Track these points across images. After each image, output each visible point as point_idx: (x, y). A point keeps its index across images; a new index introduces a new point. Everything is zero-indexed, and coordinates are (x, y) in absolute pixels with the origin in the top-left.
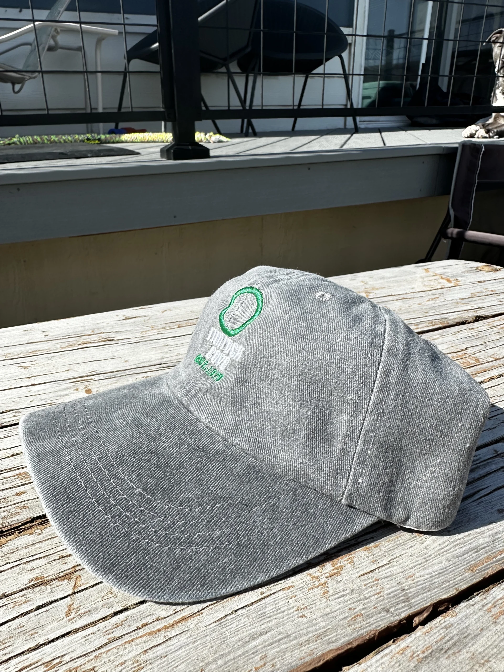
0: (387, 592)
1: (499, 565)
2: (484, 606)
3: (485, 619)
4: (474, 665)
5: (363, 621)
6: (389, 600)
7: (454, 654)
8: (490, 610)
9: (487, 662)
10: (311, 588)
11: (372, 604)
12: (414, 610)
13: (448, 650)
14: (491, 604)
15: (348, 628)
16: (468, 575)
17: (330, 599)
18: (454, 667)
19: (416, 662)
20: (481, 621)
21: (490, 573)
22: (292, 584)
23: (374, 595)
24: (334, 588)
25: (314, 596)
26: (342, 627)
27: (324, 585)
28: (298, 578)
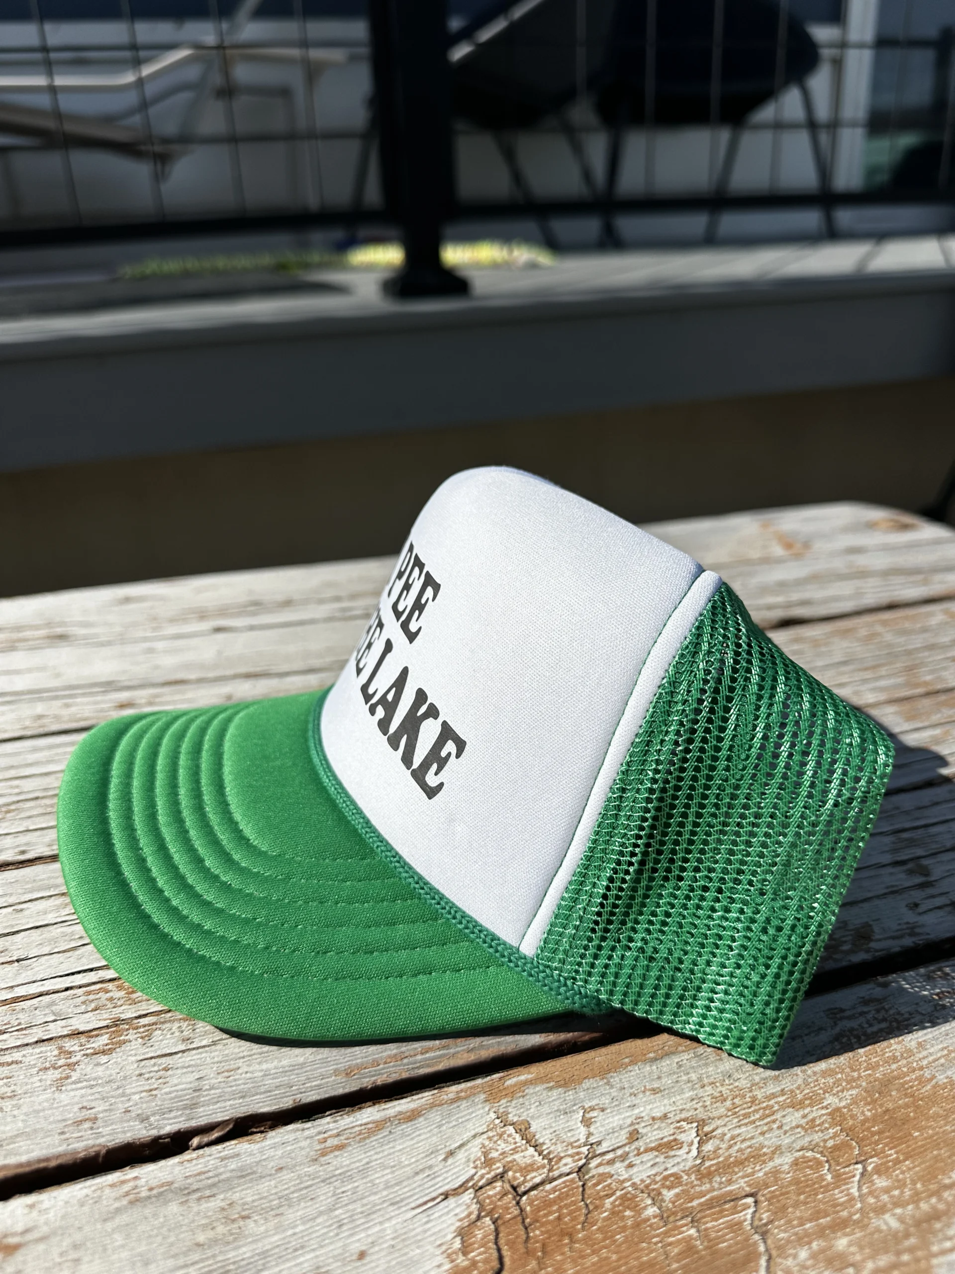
0: (167, 1090)
1: (408, 1070)
2: (319, 1133)
3: (303, 1153)
4: (218, 1220)
5: (92, 1128)
6: (159, 1103)
7: (199, 1199)
8: (325, 1140)
9: (244, 1218)
10: (46, 1069)
11: (126, 1106)
12: (193, 1124)
13: (194, 1191)
14: (335, 1132)
15: (57, 1136)
16: (334, 1081)
17: (63, 1088)
18: (181, 1218)
19: (125, 1202)
20: (293, 1155)
21: (379, 1083)
22: (20, 1059)
23: (142, 1092)
24: (84, 1073)
25: (40, 1081)
26: (48, 1133)
27: (71, 1066)
28: (38, 1050)
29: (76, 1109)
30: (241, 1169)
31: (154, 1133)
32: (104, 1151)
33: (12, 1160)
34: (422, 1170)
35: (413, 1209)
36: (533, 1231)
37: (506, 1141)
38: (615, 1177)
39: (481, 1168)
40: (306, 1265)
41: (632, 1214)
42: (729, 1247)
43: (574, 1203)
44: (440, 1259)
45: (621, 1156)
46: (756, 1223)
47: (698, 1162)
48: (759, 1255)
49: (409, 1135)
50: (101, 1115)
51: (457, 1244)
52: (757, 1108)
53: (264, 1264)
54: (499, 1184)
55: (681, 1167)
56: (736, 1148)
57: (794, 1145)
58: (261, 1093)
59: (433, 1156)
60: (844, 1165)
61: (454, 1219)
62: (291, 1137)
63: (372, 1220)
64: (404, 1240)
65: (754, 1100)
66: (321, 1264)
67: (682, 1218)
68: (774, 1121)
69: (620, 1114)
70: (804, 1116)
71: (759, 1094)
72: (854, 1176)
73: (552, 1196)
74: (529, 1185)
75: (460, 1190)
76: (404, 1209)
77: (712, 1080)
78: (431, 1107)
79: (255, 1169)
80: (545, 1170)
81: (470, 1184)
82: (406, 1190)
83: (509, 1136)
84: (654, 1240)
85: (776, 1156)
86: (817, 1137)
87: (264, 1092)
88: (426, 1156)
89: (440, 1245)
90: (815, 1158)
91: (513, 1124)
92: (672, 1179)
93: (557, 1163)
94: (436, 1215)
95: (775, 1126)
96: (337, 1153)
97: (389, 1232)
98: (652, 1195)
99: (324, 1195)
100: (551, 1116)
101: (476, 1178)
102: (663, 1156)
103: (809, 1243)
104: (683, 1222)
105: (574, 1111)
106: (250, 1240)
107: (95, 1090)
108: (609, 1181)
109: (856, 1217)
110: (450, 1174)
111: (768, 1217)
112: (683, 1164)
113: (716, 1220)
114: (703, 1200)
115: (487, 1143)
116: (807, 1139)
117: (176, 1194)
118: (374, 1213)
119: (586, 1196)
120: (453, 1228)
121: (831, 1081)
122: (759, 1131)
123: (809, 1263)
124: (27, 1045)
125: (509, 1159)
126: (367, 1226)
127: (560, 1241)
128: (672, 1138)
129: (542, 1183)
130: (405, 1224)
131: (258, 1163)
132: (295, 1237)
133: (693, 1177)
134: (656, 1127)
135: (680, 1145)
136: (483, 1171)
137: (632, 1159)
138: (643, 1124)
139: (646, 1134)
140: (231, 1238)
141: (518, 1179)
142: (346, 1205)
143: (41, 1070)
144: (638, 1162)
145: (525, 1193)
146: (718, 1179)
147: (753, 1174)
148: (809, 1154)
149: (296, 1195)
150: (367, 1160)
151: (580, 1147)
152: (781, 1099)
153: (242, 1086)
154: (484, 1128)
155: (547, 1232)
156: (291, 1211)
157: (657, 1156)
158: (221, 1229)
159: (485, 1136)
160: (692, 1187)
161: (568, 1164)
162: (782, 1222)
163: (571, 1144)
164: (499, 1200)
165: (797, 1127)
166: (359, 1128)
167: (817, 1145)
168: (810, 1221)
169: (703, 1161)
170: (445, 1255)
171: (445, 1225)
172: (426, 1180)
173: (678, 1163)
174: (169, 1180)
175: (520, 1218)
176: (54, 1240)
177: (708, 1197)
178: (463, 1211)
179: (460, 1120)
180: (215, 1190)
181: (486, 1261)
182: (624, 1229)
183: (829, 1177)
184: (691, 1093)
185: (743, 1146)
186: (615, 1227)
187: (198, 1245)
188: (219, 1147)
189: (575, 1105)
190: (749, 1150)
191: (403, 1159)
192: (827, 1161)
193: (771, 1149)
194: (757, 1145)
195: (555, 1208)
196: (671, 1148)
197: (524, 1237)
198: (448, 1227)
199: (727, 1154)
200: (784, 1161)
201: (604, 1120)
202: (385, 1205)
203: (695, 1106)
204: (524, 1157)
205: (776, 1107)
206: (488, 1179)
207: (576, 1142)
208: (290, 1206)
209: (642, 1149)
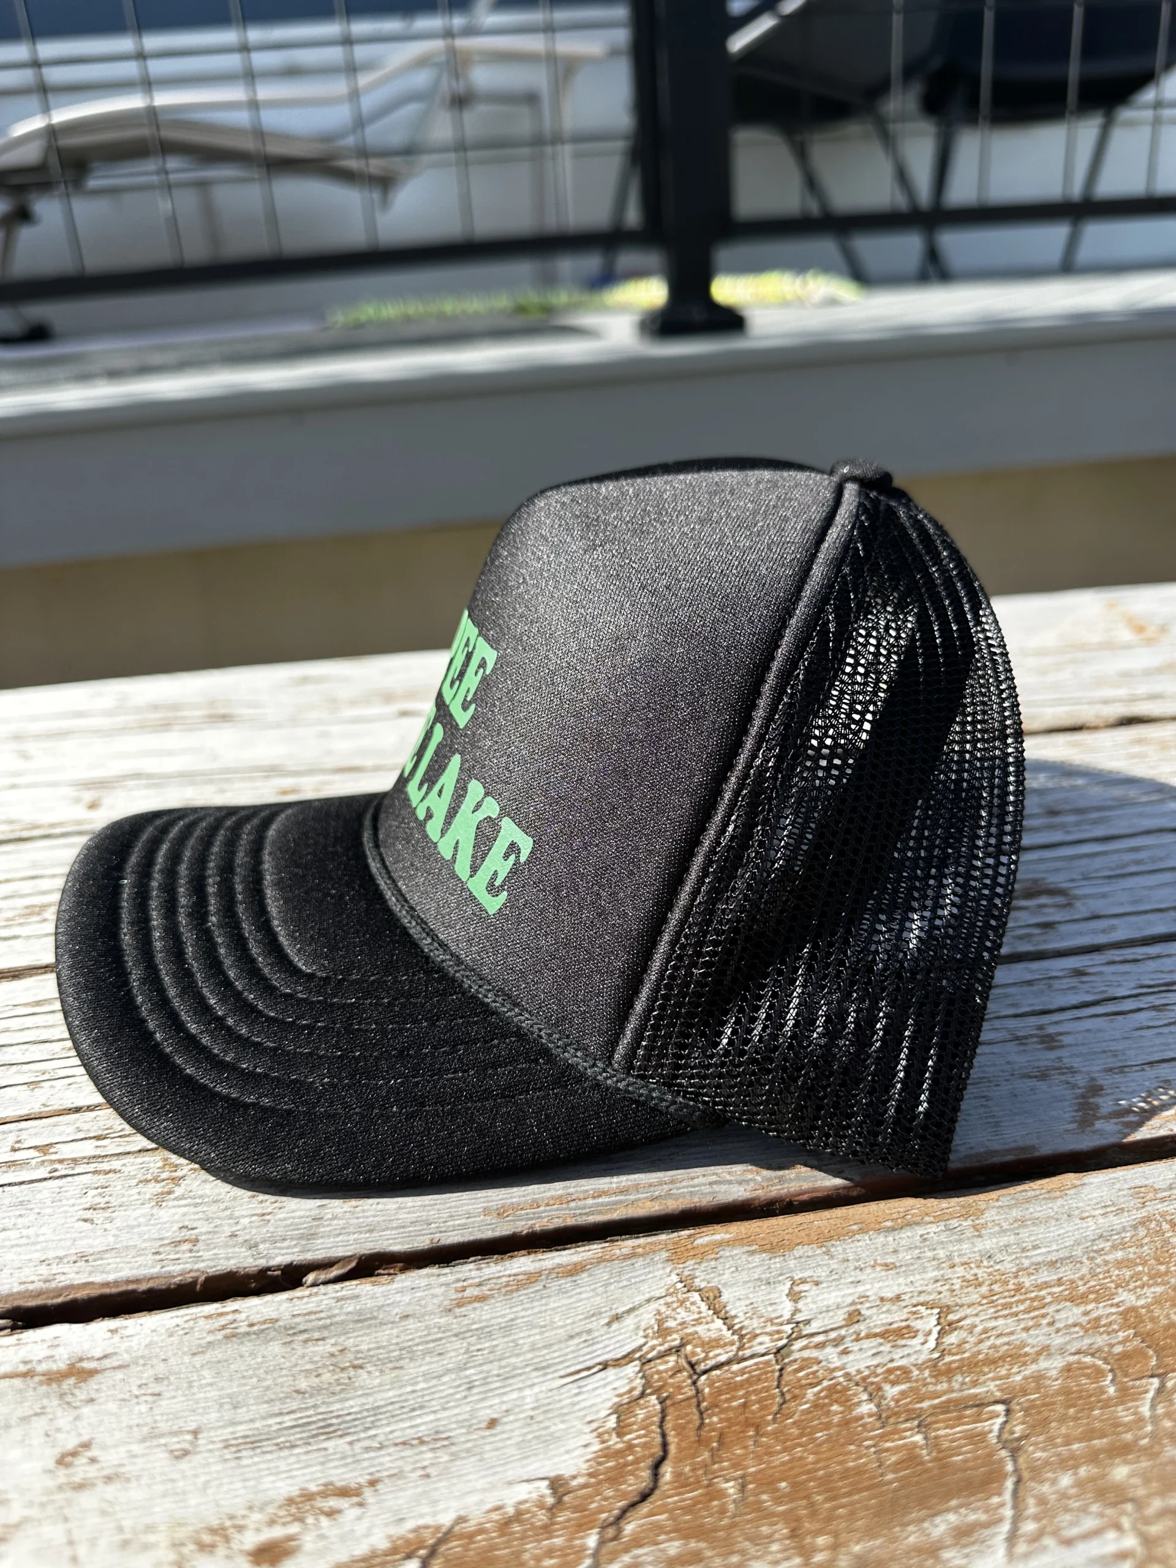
0: (282, 1216)
1: (575, 1216)
2: (458, 1281)
3: (435, 1301)
4: (325, 1366)
5: (191, 1251)
6: (271, 1230)
7: (306, 1341)
8: (464, 1289)
9: (355, 1367)
10: (147, 1181)
11: (234, 1229)
12: (309, 1257)
13: (301, 1332)
14: (477, 1280)
15: (150, 1256)
16: (482, 1221)
17: (164, 1204)
18: (282, 1360)
19: (220, 1336)
20: (423, 1302)
21: (537, 1228)
22: (119, 1168)
23: (253, 1215)
24: (189, 1189)
25: (139, 1193)
26: (141, 1252)
27: (176, 1181)
28: (139, 1160)
29: (176, 1227)
30: (360, 1313)
31: (262, 1263)
32: (202, 1279)
33: (98, 1278)
34: (579, 1334)
35: (562, 1377)
36: (710, 1416)
37: (688, 1310)
38: (823, 1364)
39: (653, 1338)
40: (423, 1428)
41: (841, 1409)
42: (965, 1461)
43: (767, 1389)
44: (589, 1438)
45: (834, 1340)
46: (1006, 1436)
47: (936, 1355)
48: (1005, 1476)
49: (566, 1292)
50: (203, 1237)
51: (612, 1422)
52: (1022, 1297)
53: (373, 1422)
54: (673, 1358)
55: (912, 1359)
56: (988, 1343)
57: (1068, 1347)
58: (393, 1229)
59: (594, 1319)
60: (1134, 1377)
61: (611, 1394)
62: (423, 1282)
63: (510, 1385)
64: (545, 1412)
65: (1019, 1288)
66: (441, 1429)
67: (907, 1420)
68: (1044, 1316)
69: (839, 1290)
70: (1086, 1313)
71: (1027, 1282)
72: (1146, 1392)
73: (738, 1379)
74: (710, 1363)
75: (623, 1362)
76: (550, 1376)
77: (965, 1259)
78: (599, 1262)
79: (375, 1314)
80: (734, 1348)
81: (637, 1355)
82: (556, 1354)
83: (693, 1303)
84: (867, 1443)
85: (1042, 1358)
86: (1100, 1341)
87: (397, 1228)
88: (586, 1318)
89: (590, 1422)
90: (1094, 1365)
91: (700, 1290)
92: (898, 1373)
93: (750, 1340)
94: (590, 1387)
95: (1044, 1322)
96: (476, 1305)
97: (528, 1400)
98: (870, 1389)
99: (455, 1351)
100: (749, 1285)
101: (645, 1349)
102: (889, 1345)
103: (1076, 1467)
104: (908, 1425)
105: (779, 1282)
106: (360, 1393)
107: (200, 1209)
108: (815, 1368)
109: (1145, 1441)
110: (613, 1341)
111: (1023, 1430)
112: (914, 1357)
113: (952, 1427)
114: (936, 1401)
115: (663, 1309)
116: (1087, 1341)
117: (280, 1333)
118: (513, 1377)
119: (783, 1383)
120: (609, 1404)
121: (1128, 1273)
122: (1022, 1326)
123: (1073, 1491)
124: (129, 1153)
125: (690, 1330)
126: (502, 1391)
127: (743, 1432)
128: (904, 1324)
129: (729, 1362)
130: (550, 1394)
131: (380, 1308)
132: (414, 1395)
133: (927, 1373)
134: (884, 1309)
135: (914, 1334)
136: (655, 1342)
137: (848, 1344)
138: (867, 1305)
139: (870, 1317)
140: (338, 1388)
141: (697, 1354)
142: (481, 1365)
143: (141, 1182)
144: (856, 1348)
145: (705, 1372)
146: (959, 1378)
147: (1008, 1376)
148: (1088, 1359)
149: (420, 1348)
150: (512, 1316)
151: (782, 1325)
152: (1057, 1290)
153: (371, 1219)
154: (663, 1292)
155: (728, 1420)
156: (412, 1365)
157: (881, 1344)
158: (327, 1377)
159: (662, 1301)
160: (925, 1385)
161: (764, 1344)
162: (1041, 1438)
163: (771, 1320)
164: (671, 1376)
165: (1075, 1325)
166: (507, 1279)
167: (1099, 1350)
168: (1080, 1440)
169: (942, 1356)
170: (595, 1434)
171: (599, 1400)
172: (581, 1346)
173: (909, 1355)
174: (274, 1316)
175: (695, 1400)
176: (134, 1369)
177: (944, 1398)
178: (624, 1386)
179: (633, 1281)
180: (326, 1334)
181: (645, 1446)
182: (827, 1426)
183: (1112, 1390)
184: (936, 1273)
185: (999, 1342)
186: (816, 1422)
187: (298, 1392)
188: (337, 1286)
189: (781, 1275)
190: (1006, 1347)
191: (557, 1319)
192: (1111, 1370)
193: (1036, 1349)
194: (1018, 1343)
195: (741, 1393)
196: (902, 1336)
197: (697, 1423)
198: (603, 1402)
199: (975, 1349)
200: (1053, 1365)
201: (817, 1295)
202: (527, 1370)
203: (939, 1289)
204: (709, 1330)
205: (1049, 1299)
206: (659, 1352)
207: (777, 1318)
208: (411, 1359)
209: (863, 1334)
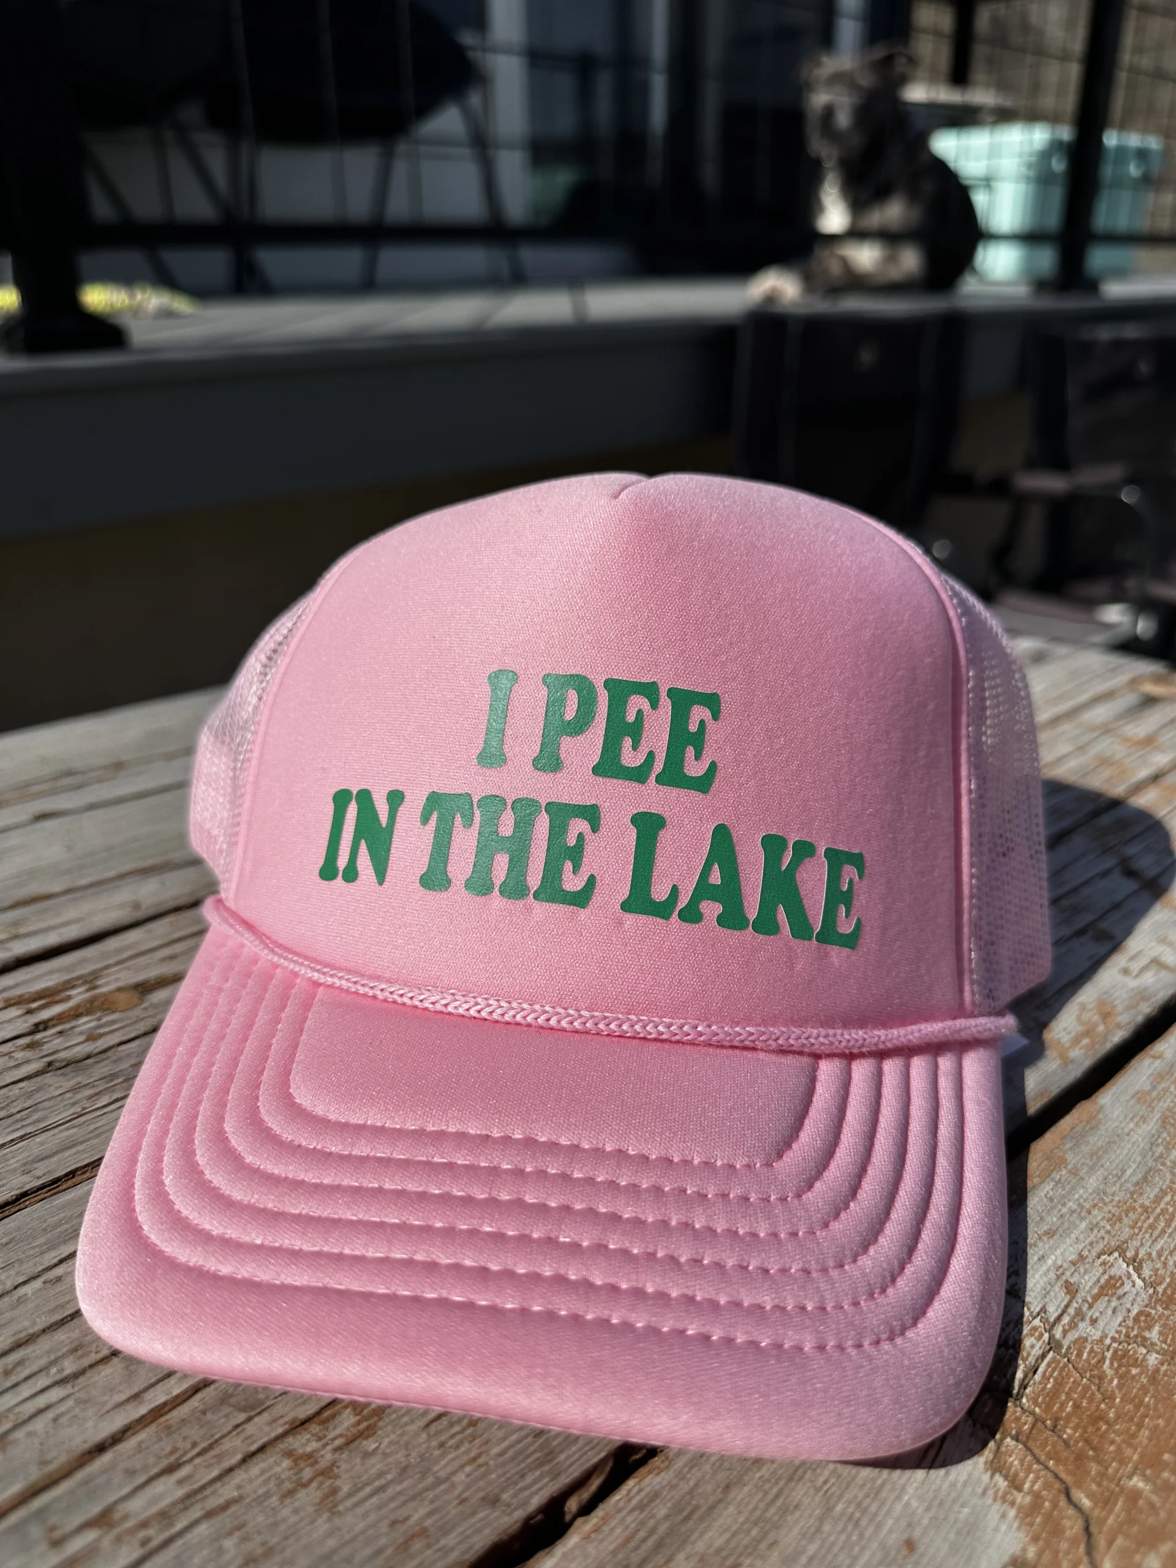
0: (495, 1450)
5: (429, 1546)
6: (499, 1471)
10: (292, 1491)
11: (456, 1492)
12: (565, 1480)
17: (341, 1508)
22: (235, 1495)
24: (354, 1475)
25: (295, 1512)
27: (328, 1473)
28: (256, 1470)
29: (384, 1527)
30: (677, 1508)
31: (519, 1515)
36: (1063, 1431)
38: (1090, 1339)
41: (1138, 1370)
43: (1077, 1383)
44: (997, 1509)
45: (1077, 1314)
47: (1151, 1291)
50: (429, 1522)
51: (1001, 1482)
52: (1154, 1215)
63: (885, 1499)
64: (940, 1506)
71: (1145, 1201)
73: (1049, 1386)
77: (1091, 1203)
79: (694, 1502)
89: (983, 1493)
97: (914, 1504)
98: (1139, 1342)
102: (1114, 1299)
108: (1088, 1346)
112: (1139, 1299)
119: (1081, 1371)
124: (231, 1470)
126: (885, 1509)
127: (1098, 1429)
128: (1106, 1276)
130: (926, 1487)
133: (1159, 1308)
134: (1082, 1270)
135: (1120, 1281)
137: (1089, 1313)
138: (1068, 1273)
139: (1080, 1282)
143: (283, 1497)
144: (1097, 1315)
149: (772, 1510)
155: (1078, 1426)
156: (783, 1533)
157: (1109, 1301)
160: (1167, 1318)
169: (1156, 1289)
170: (999, 1501)
173: (1134, 1300)
175: (1039, 1424)
180: (666, 1553)
181: (1045, 1486)
182: (1144, 1390)
184: (1084, 1224)
186: (1134, 1391)
188: (617, 1498)
195: (1063, 1396)
196: (1115, 1287)
197: (1060, 1442)
199: (1168, 1273)
203: (1100, 1235)
209: (1090, 1300)
